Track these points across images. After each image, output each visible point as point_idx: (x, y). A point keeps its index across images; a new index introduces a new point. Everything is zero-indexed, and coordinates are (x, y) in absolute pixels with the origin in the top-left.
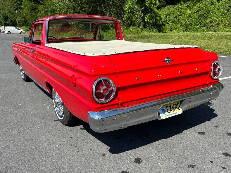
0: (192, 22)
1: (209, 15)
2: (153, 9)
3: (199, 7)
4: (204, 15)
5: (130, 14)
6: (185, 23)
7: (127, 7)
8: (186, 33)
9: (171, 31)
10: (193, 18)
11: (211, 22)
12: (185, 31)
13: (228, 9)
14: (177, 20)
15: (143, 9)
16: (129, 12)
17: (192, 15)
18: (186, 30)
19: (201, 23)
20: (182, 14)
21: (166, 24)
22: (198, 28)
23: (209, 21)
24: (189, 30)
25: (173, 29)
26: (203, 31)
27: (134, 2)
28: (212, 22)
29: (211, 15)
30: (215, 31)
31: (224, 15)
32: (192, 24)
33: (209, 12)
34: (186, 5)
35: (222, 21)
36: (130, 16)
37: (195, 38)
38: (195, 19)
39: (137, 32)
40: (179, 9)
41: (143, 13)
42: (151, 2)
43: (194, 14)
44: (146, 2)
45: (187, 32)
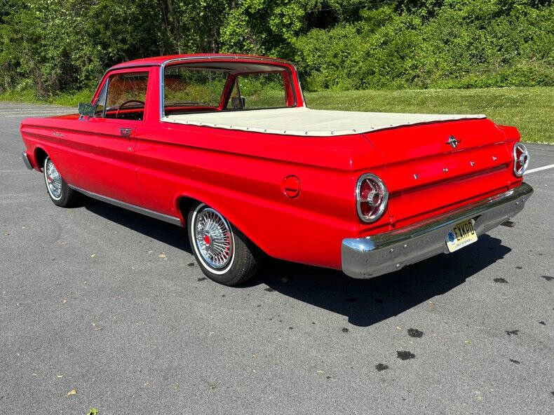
0: (374, 67)
1: (407, 51)
2: (285, 36)
3: (386, 35)
4: (398, 52)
5: (235, 48)
6: (357, 68)
7: (228, 33)
8: (361, 92)
9: (327, 87)
10: (376, 59)
11: (415, 67)
12: (360, 87)
14: (338, 63)
15: (264, 36)
16: (232, 44)
17: (372, 52)
18: (362, 85)
19: (392, 69)
20: (348, 49)
21: (314, 73)
22: (388, 80)
23: (410, 65)
24: (369, 84)
25: (330, 84)
26: (400, 87)
27: (242, 21)
28: (417, 67)
29: (412, 52)
30: (426, 88)
31: (440, 53)
32: (374, 73)
33: (409, 46)
34: (354, 30)
35: (436, 65)
37: (389, 103)
38: (379, 60)
39: (255, 92)
40: (340, 38)
41: (263, 47)
42: (282, 21)
43: (376, 49)
44: (271, 22)
45: (364, 89)
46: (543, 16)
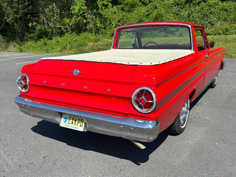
5: (80, 17)
15: (95, 11)
16: (79, 15)
27: (83, 3)
36: (80, 19)
41: (95, 16)
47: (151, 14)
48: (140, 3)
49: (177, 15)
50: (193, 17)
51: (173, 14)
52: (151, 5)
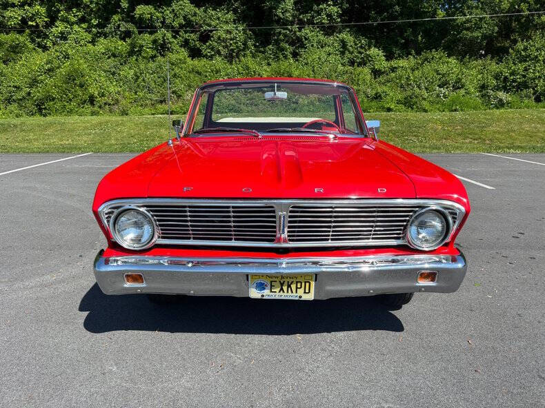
13: (114, 72)
23: (97, 93)
45: (45, 116)
46: (180, 60)
47: (58, 68)
48: (31, 46)
49: (114, 74)
50: (144, 80)
51: (105, 71)
52: (56, 51)
